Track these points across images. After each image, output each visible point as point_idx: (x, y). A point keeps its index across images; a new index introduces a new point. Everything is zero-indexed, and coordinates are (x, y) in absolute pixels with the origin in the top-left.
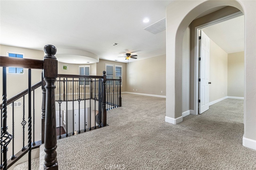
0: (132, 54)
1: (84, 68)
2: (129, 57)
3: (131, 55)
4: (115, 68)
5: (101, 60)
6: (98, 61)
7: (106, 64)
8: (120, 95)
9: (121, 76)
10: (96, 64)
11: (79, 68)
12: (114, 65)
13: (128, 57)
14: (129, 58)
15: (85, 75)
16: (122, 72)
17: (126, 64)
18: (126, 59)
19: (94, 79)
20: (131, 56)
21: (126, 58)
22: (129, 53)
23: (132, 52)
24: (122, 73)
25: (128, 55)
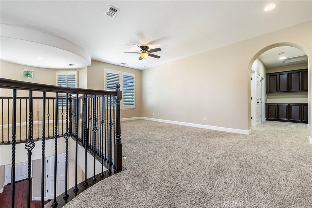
0: (151, 47)
1: (66, 76)
2: (145, 52)
3: (149, 50)
4: (122, 77)
5: (94, 61)
6: (90, 63)
7: (105, 69)
8: (117, 137)
9: (133, 91)
10: (87, 67)
11: (57, 76)
12: (120, 72)
13: (144, 54)
14: (146, 55)
15: (67, 86)
16: (134, 84)
17: (140, 72)
18: (140, 59)
19: (74, 96)
20: (149, 52)
21: (139, 55)
22: (145, 44)
23: (151, 43)
24: (134, 86)
25: (144, 48)
